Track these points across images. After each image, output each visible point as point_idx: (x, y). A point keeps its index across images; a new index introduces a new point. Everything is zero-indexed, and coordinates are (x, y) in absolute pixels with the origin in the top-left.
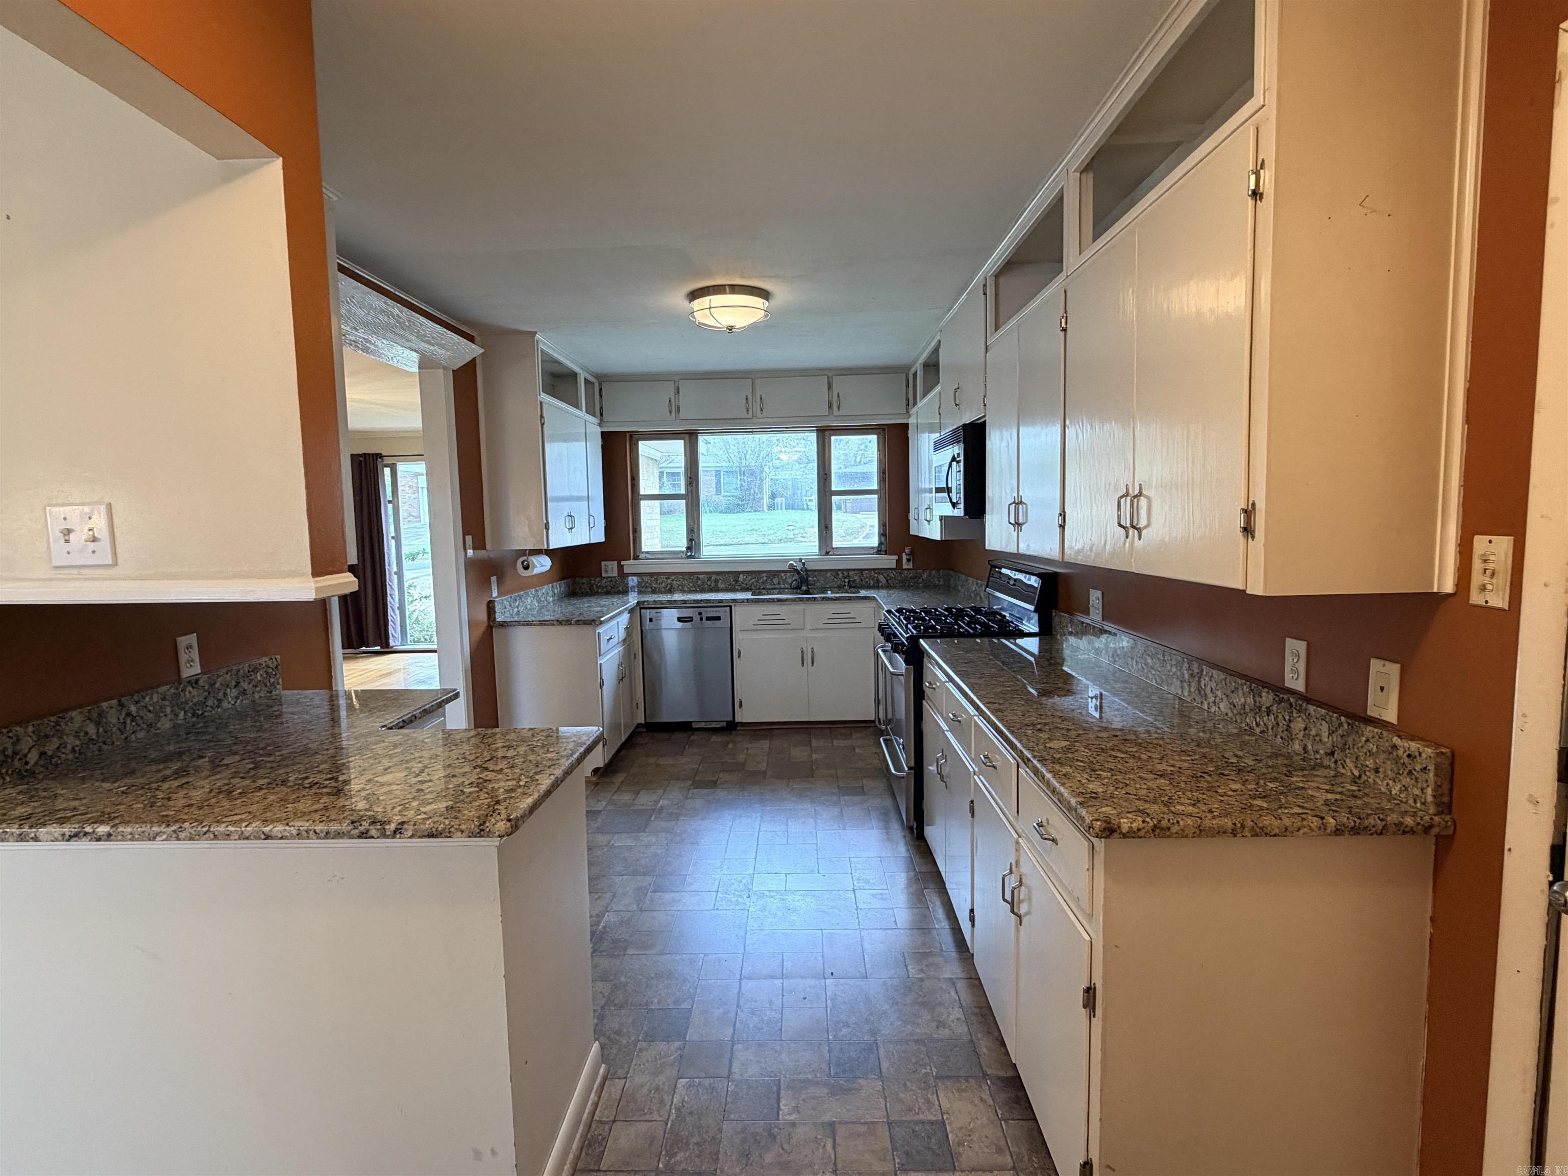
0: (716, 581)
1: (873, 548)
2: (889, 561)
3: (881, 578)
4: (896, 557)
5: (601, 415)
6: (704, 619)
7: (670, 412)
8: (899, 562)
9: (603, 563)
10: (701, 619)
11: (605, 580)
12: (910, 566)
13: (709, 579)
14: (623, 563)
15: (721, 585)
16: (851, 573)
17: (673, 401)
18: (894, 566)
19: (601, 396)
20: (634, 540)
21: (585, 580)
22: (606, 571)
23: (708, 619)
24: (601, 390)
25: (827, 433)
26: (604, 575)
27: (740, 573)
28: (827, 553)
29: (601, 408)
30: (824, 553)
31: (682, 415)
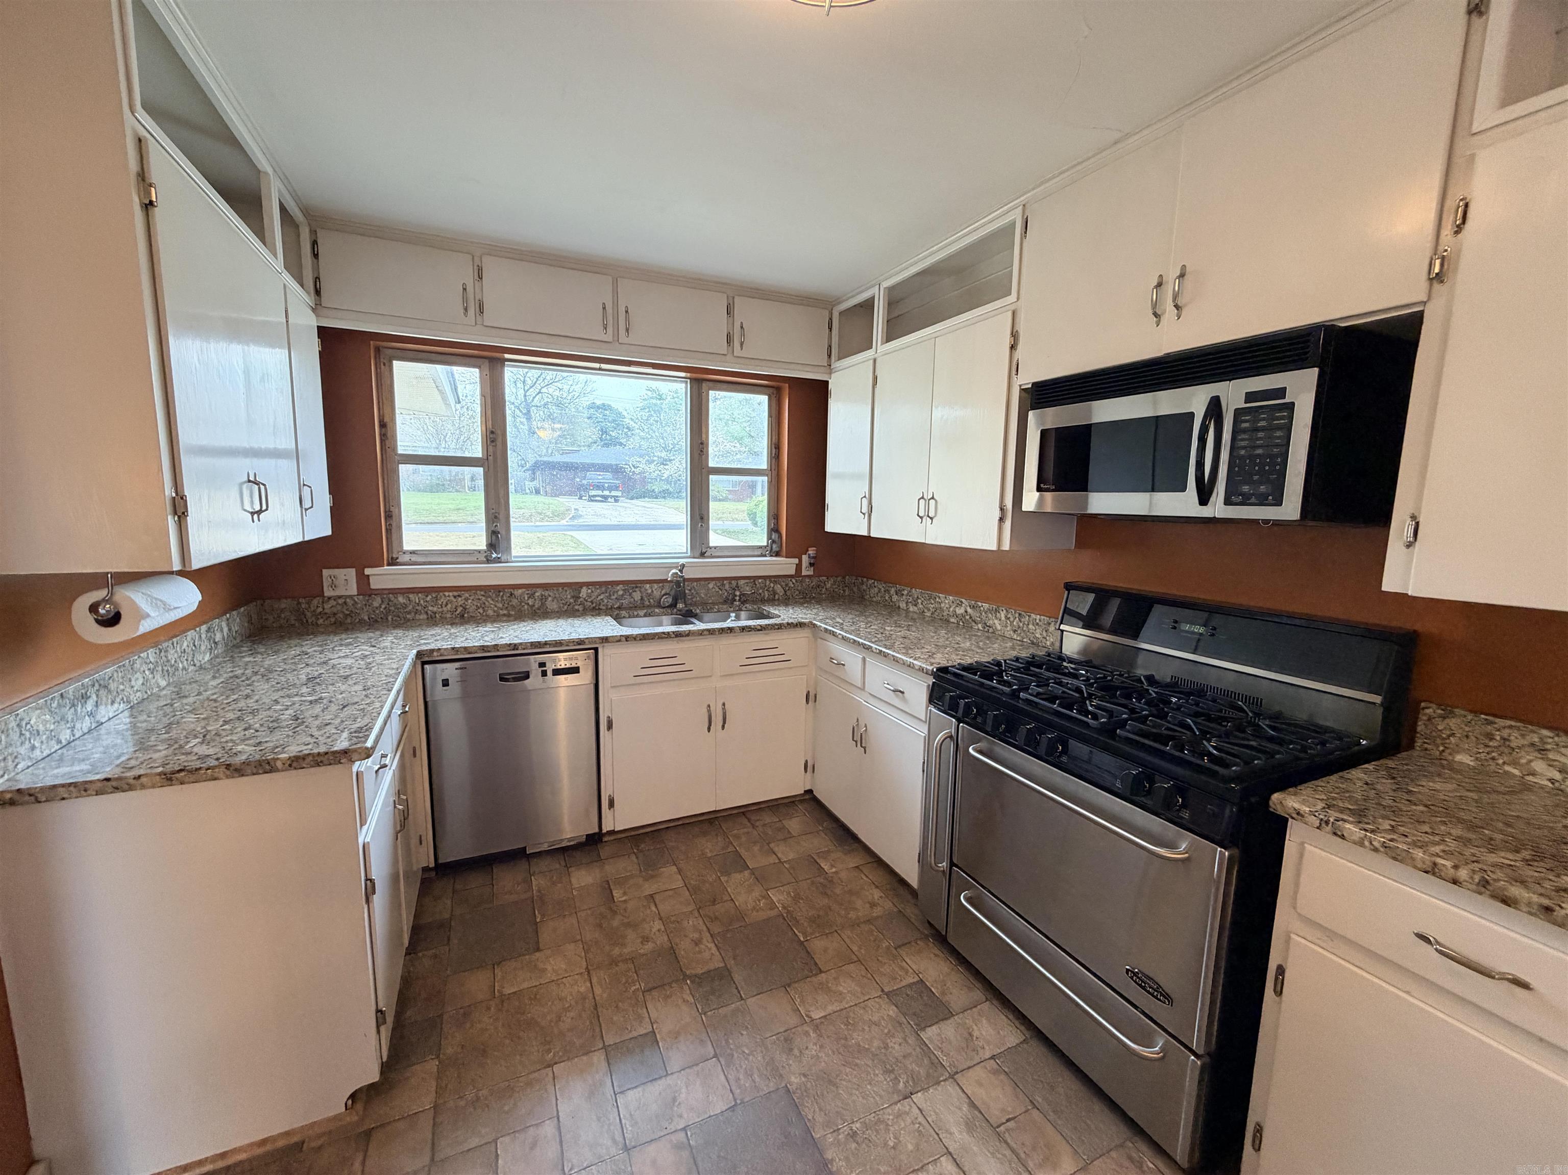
0: (543, 599)
1: (761, 547)
2: (784, 565)
3: (778, 588)
4: (796, 561)
5: (318, 292)
6: (549, 673)
7: (466, 309)
8: (799, 567)
9: (326, 573)
10: (544, 674)
11: (332, 602)
12: (811, 573)
13: (532, 596)
14: (368, 571)
15: (552, 605)
16: (742, 582)
17: (470, 289)
18: (793, 572)
19: (316, 256)
20: (389, 531)
21: (284, 604)
22: (333, 586)
23: (557, 672)
24: (314, 243)
25: (704, 385)
26: (328, 593)
27: (581, 585)
28: (702, 555)
29: (317, 279)
30: (698, 554)
31: (490, 317)
